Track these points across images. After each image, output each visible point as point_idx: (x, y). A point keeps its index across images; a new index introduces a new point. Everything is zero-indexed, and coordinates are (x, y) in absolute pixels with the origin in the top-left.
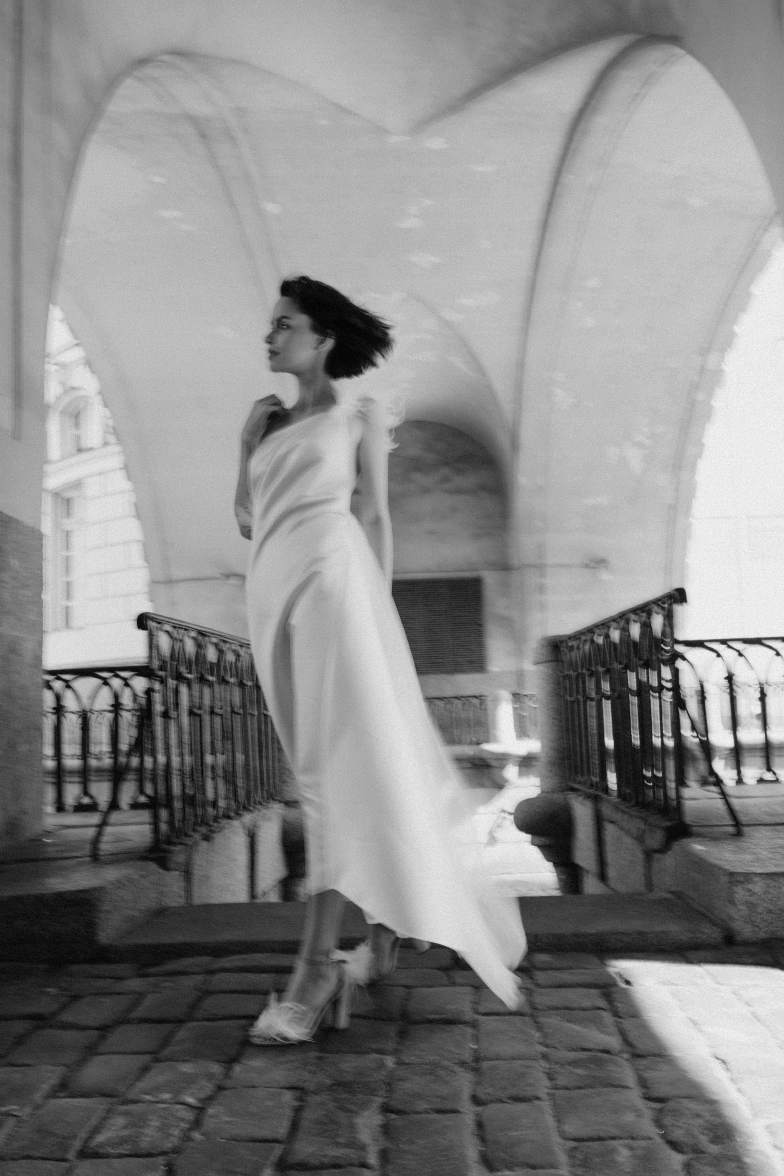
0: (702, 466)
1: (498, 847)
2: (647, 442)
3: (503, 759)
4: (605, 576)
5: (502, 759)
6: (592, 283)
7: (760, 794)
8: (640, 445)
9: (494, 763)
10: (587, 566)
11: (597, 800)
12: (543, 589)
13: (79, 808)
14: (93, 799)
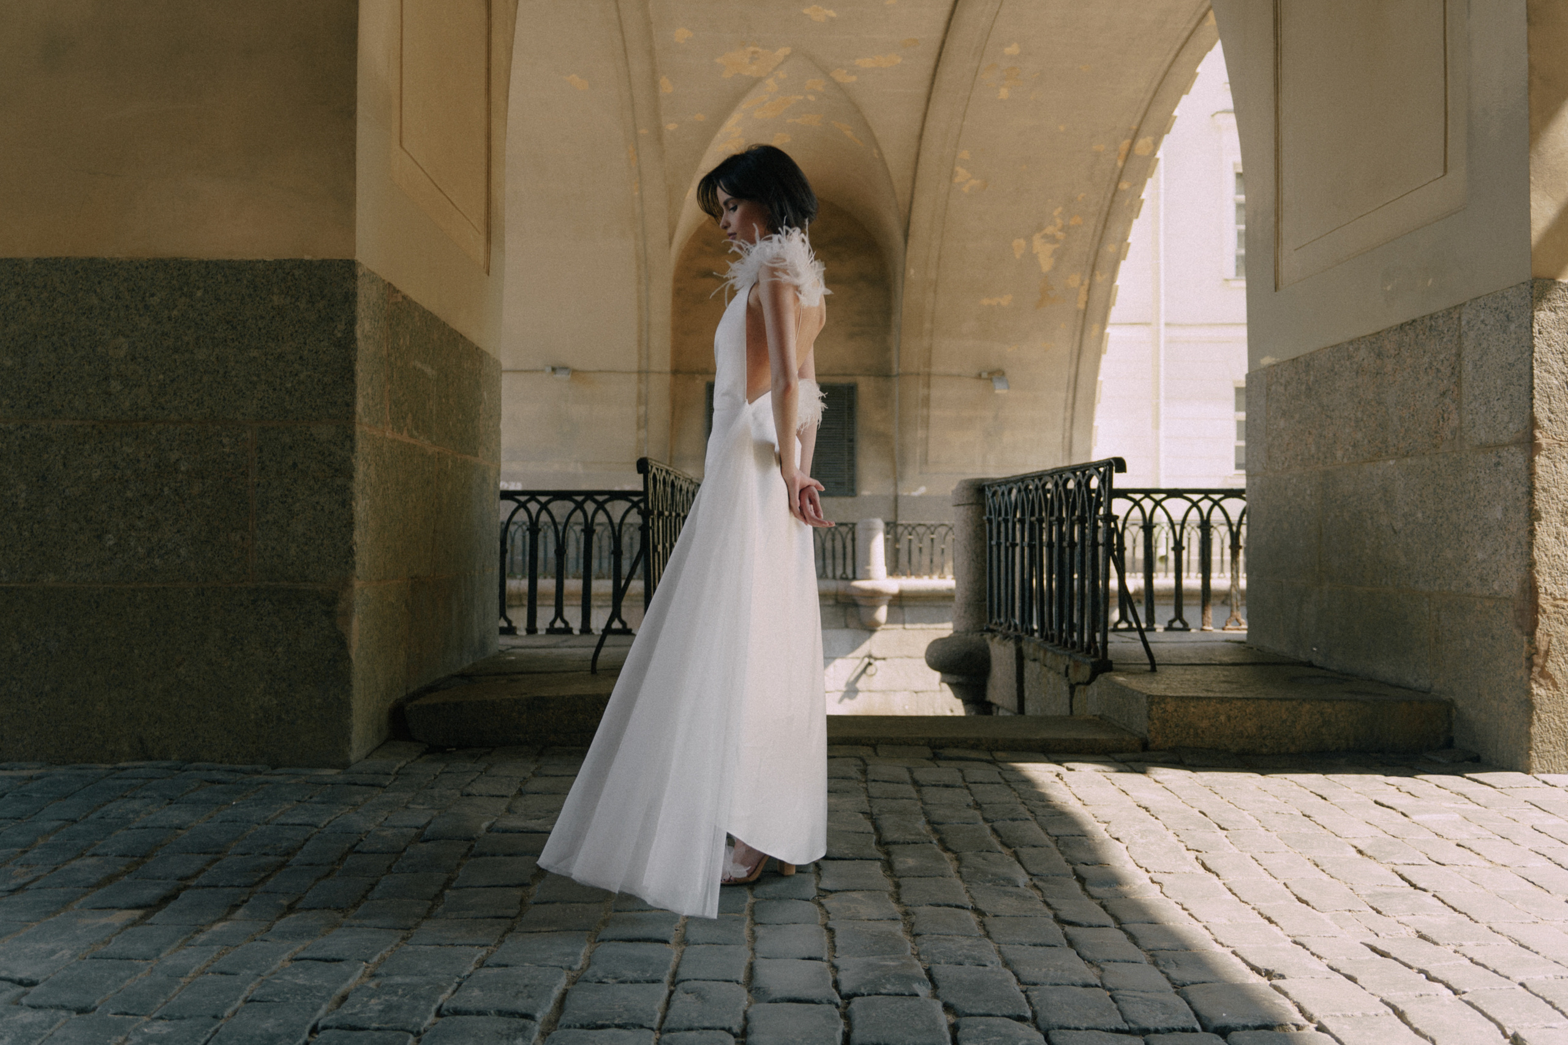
0: (1125, 268)
1: (860, 696)
2: (1060, 235)
3: (874, 596)
4: (1000, 390)
5: (872, 597)
6: (1013, 49)
7: (1168, 639)
8: (1052, 239)
9: (862, 602)
10: (979, 376)
11: (1018, 640)
12: (926, 402)
13: (551, 631)
14: (566, 623)
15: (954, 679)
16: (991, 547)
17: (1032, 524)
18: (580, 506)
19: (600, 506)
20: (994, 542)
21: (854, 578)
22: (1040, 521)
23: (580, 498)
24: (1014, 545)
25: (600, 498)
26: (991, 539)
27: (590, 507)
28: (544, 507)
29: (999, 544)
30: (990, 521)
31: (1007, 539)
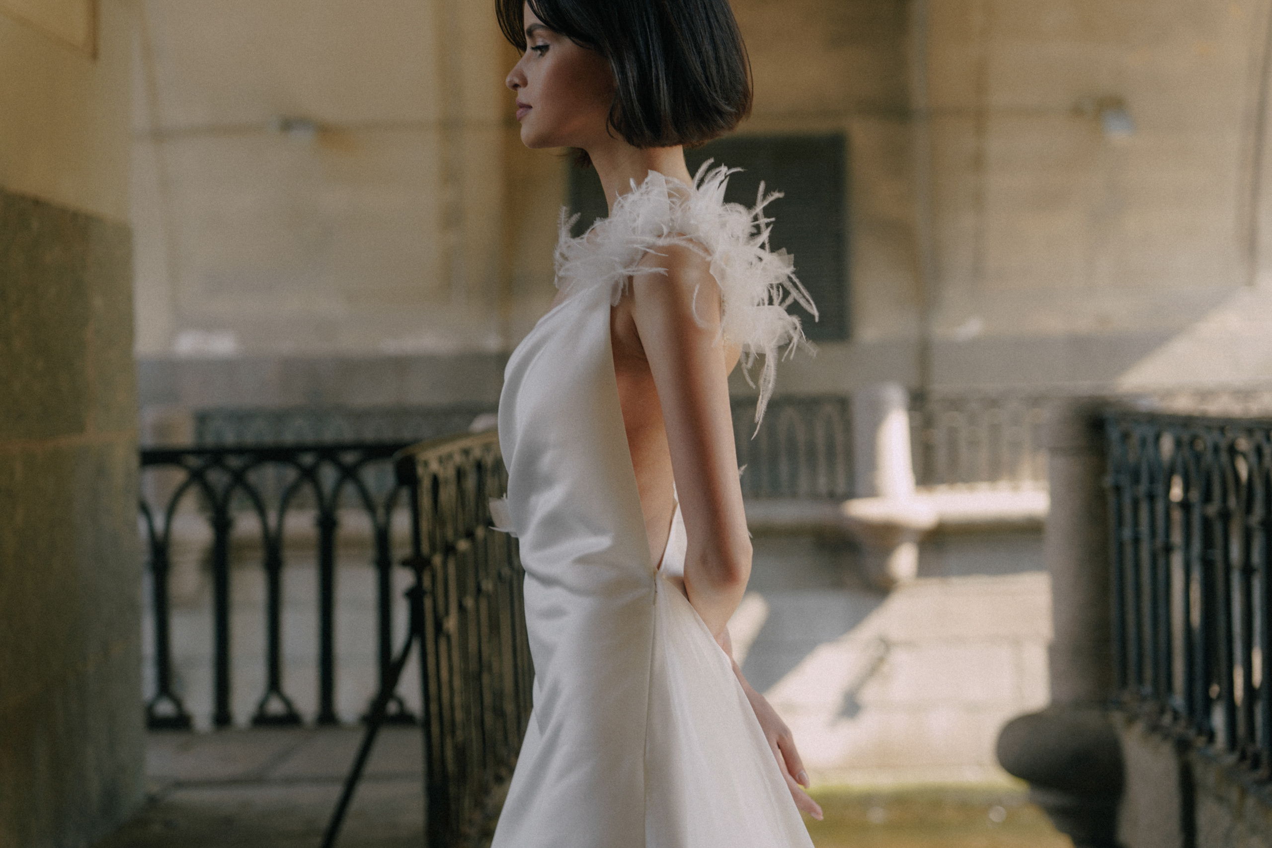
3: (889, 531)
11: (1183, 746)
12: (978, 162)
13: (262, 720)
14: (288, 703)
15: (1053, 799)
16: (1121, 545)
17: (1207, 523)
18: (309, 475)
19: (349, 473)
20: (1127, 533)
21: (851, 495)
22: (1225, 516)
23: (308, 459)
24: (1168, 549)
25: (349, 458)
26: (1120, 523)
27: (328, 475)
28: (239, 478)
29: (1136, 540)
30: (1118, 489)
31: (1153, 533)
